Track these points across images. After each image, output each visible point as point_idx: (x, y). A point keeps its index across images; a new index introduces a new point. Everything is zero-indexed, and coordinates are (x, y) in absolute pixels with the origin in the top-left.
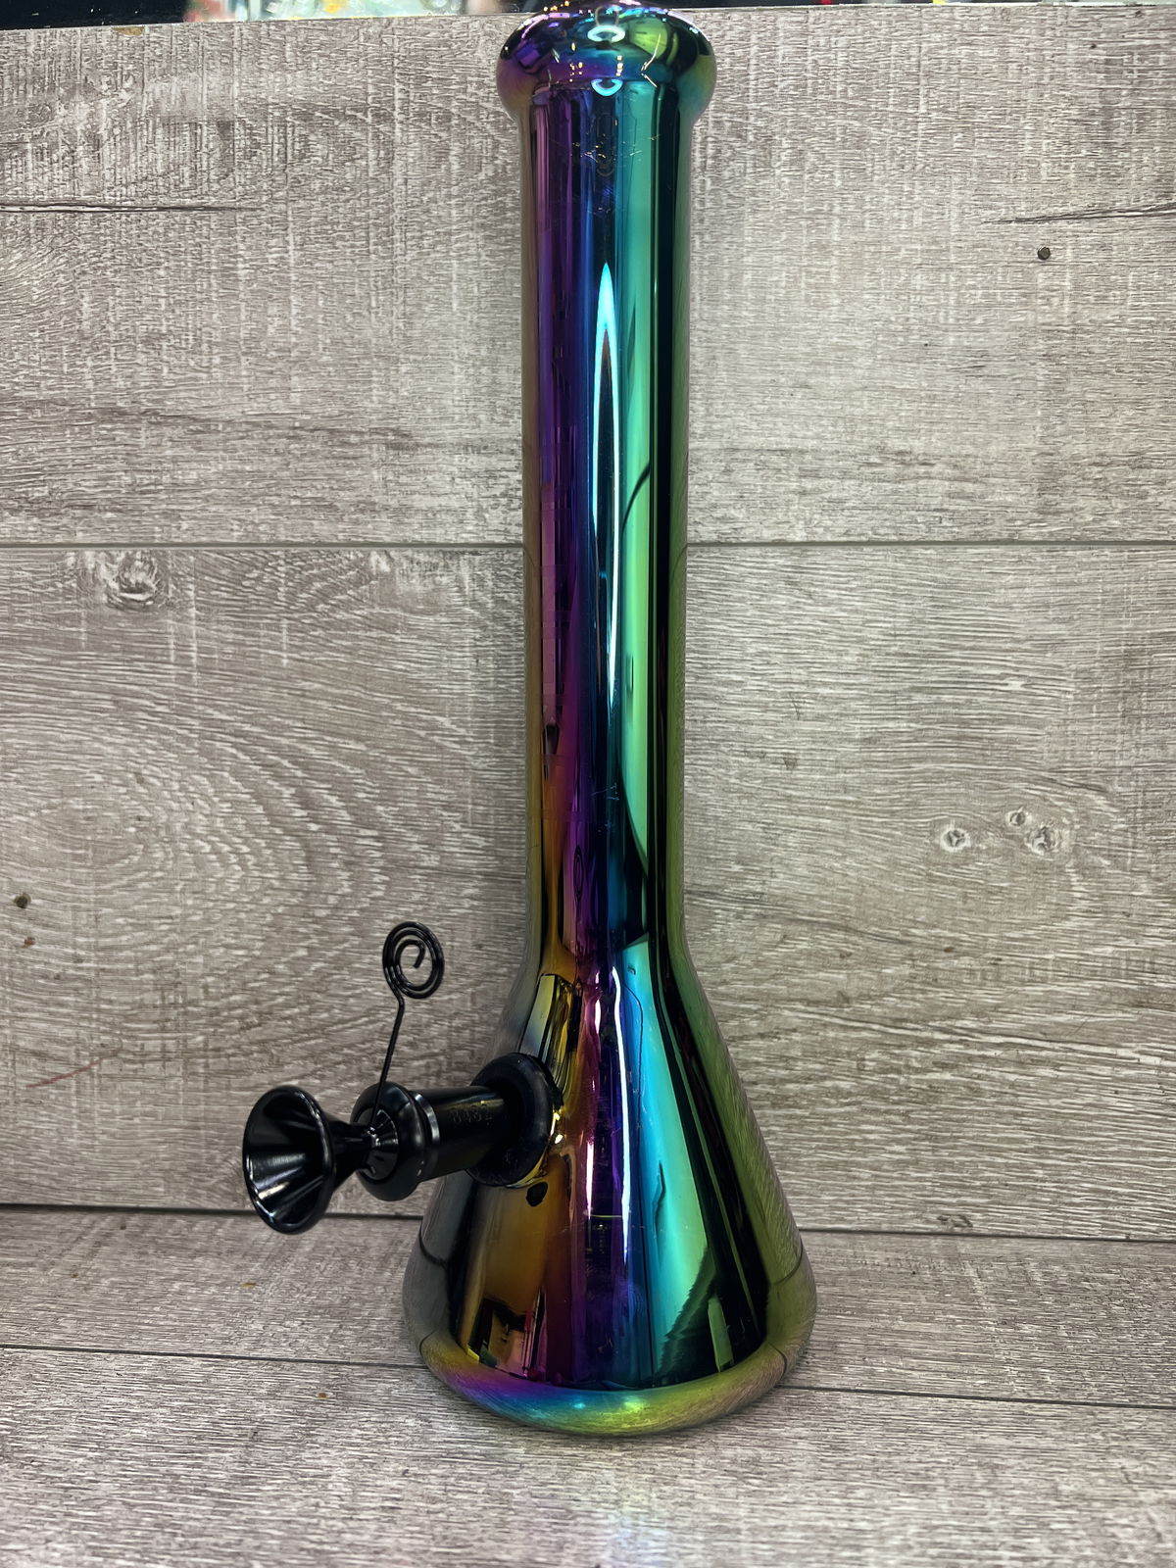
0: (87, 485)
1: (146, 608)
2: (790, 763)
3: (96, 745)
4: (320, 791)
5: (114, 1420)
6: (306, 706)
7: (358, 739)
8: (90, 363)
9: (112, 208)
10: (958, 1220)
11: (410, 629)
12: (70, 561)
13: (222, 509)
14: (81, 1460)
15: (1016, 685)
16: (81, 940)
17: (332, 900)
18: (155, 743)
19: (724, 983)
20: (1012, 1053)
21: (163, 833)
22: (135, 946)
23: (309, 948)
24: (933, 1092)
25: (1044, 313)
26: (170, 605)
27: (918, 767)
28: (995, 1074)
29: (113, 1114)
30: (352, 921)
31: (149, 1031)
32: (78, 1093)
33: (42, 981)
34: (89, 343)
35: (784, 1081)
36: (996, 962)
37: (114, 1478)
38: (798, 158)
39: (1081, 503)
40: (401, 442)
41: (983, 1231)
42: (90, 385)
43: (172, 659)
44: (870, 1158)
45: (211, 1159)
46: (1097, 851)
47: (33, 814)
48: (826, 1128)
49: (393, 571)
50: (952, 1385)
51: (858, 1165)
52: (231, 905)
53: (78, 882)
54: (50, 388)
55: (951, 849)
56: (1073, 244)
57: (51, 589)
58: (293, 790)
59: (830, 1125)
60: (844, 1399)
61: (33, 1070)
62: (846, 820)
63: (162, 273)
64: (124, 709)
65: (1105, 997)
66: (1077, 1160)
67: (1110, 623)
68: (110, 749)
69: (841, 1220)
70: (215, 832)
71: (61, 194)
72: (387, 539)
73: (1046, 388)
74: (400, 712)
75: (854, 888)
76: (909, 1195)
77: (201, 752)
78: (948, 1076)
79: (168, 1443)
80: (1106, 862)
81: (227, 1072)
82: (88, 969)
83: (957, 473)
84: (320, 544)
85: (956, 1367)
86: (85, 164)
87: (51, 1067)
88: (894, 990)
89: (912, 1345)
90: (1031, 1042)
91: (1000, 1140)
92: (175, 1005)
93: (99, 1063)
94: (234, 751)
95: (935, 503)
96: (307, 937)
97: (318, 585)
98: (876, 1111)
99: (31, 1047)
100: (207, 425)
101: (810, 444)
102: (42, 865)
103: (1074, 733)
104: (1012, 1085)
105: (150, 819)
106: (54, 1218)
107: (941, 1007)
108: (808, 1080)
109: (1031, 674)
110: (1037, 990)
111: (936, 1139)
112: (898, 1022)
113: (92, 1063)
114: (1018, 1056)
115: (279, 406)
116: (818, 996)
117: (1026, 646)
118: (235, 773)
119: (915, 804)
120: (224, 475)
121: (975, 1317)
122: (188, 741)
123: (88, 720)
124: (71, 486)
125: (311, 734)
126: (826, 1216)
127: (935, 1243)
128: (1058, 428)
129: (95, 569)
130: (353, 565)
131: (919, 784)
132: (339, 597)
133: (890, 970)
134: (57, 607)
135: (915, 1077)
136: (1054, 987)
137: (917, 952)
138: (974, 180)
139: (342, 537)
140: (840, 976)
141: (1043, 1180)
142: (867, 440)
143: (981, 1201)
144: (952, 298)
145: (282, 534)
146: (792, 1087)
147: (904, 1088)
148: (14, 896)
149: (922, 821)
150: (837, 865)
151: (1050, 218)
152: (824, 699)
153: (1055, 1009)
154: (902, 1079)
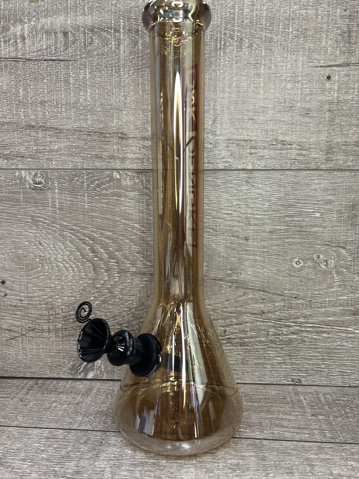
0: (22, 150)
1: (42, 189)
2: (247, 239)
3: (26, 233)
4: (98, 247)
5: (36, 452)
6: (93, 221)
7: (110, 231)
8: (22, 110)
9: (29, 60)
10: (297, 380)
11: (126, 196)
12: (17, 174)
13: (66, 158)
14: (26, 466)
15: (318, 215)
16: (22, 294)
17: (102, 282)
18: (45, 232)
19: (226, 308)
20: (314, 329)
21: (48, 261)
22: (39, 296)
23: (94, 297)
24: (290, 341)
25: (328, 96)
26: (49, 188)
27: (287, 240)
28: (310, 336)
29: (33, 349)
30: (108, 289)
31: (44, 323)
32: (22, 342)
33: (10, 307)
34: (22, 104)
35: (244, 338)
36: (310, 301)
37: (37, 472)
38: (250, 46)
39: (339, 157)
40: (123, 137)
41: (306, 384)
42: (23, 117)
43: (50, 206)
44: (270, 362)
45: (64, 362)
46: (342, 267)
47: (6, 255)
48: (257, 353)
49: (121, 178)
50: (298, 437)
51: (267, 364)
52: (70, 284)
53: (21, 276)
54: (9, 118)
55: (297, 266)
56: (338, 74)
57: (11, 183)
58: (89, 247)
59: (258, 352)
60: (265, 442)
61: (7, 335)
62: (264, 257)
63: (45, 81)
64: (35, 221)
65: (344, 312)
66: (335, 362)
67: (348, 195)
68: (30, 234)
69: (261, 381)
70: (64, 260)
71: (13, 55)
72: (119, 168)
73: (329, 121)
74: (123, 223)
75: (267, 278)
76: (282, 373)
77: (60, 235)
78: (295, 336)
79: (53, 460)
80: (345, 270)
81: (69, 335)
82: (25, 303)
83: (300, 147)
84: (97, 169)
85: (299, 431)
86: (20, 45)
87: (13, 334)
88: (278, 310)
89: (285, 423)
90: (321, 326)
91: (311, 356)
92: (52, 315)
93: (28, 333)
94: (70, 235)
95: (293, 157)
96: (94, 293)
97: (97, 182)
98: (273, 347)
99: (7, 328)
100: (60, 131)
101: (254, 138)
102: (10, 271)
103: (336, 230)
104: (315, 339)
105: (44, 257)
106: (15, 381)
107: (293, 315)
108: (252, 338)
109: (323, 211)
110: (323, 310)
111: (291, 356)
112: (279, 320)
113: (26, 333)
114: (317, 330)
115: (84, 125)
116: (255, 312)
117: (321, 203)
118: (70, 242)
119: (286, 252)
120: (66, 147)
121: (304, 413)
122: (56, 232)
123: (24, 225)
124: (17, 150)
125: (95, 230)
126: (257, 380)
127: (291, 387)
128: (332, 133)
129: (25, 177)
130: (108, 176)
131: (287, 246)
132: (103, 186)
133: (277, 304)
134: (13, 189)
135: (285, 337)
136: (328, 309)
137: (286, 298)
138: (307, 53)
139: (104, 167)
140: (262, 305)
141: (324, 368)
142: (272, 137)
143: (305, 375)
144: (299, 91)
145: (85, 166)
146: (246, 340)
147: (281, 340)
148: (1, 281)
149: (288, 257)
150: (261, 271)
151: (331, 66)
152: (257, 219)
153: (328, 316)
154: (281, 337)
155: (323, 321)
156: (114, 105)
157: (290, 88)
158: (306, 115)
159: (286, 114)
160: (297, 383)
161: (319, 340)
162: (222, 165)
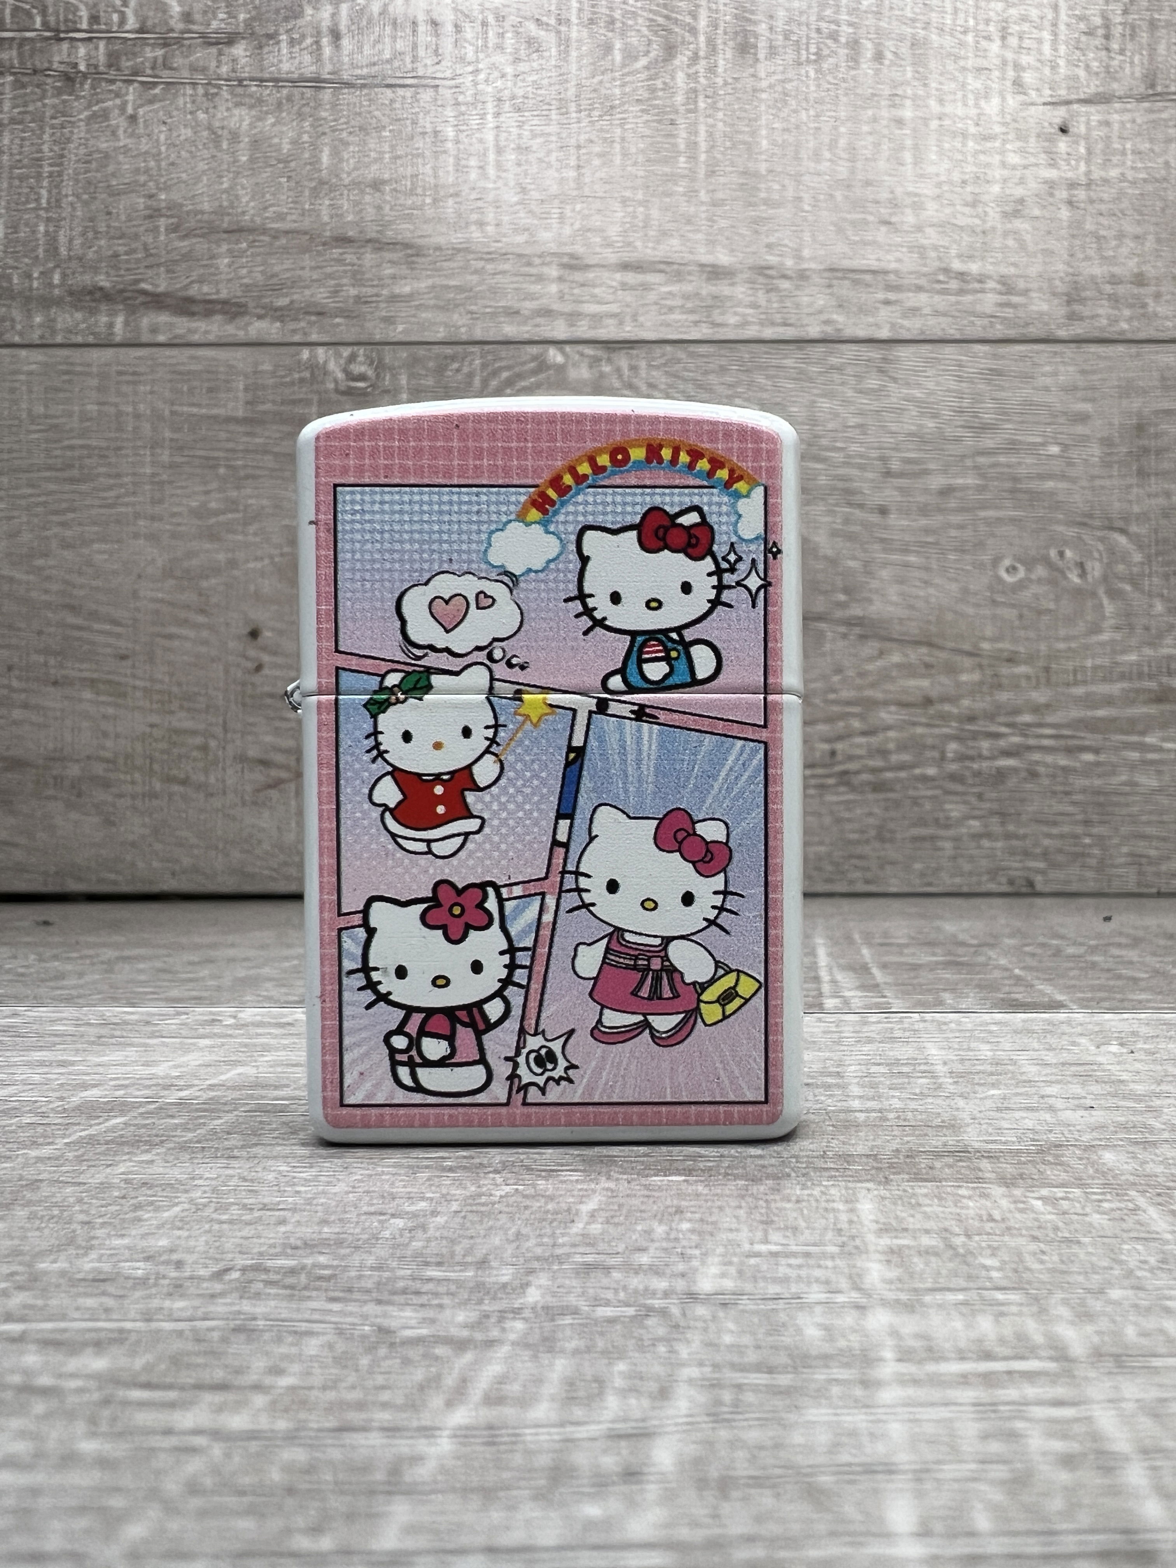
0: (321, 295)
1: (365, 394)
2: (883, 512)
8: (327, 202)
9: (349, 85)
10: (1024, 882)
12: (305, 356)
13: (430, 315)
20: (1062, 742)
25: (1066, 171)
26: (387, 392)
28: (1049, 760)
33: (269, 701)
35: (882, 770)
36: (1047, 670)
39: (1098, 311)
40: (574, 264)
41: (1045, 890)
47: (266, 561)
49: (566, 363)
54: (294, 221)
55: (1009, 579)
56: (1086, 121)
57: (289, 379)
61: (259, 776)
62: (928, 557)
66: (1116, 830)
72: (562, 338)
75: (936, 612)
76: (984, 862)
83: (1005, 288)
84: (508, 342)
87: (274, 773)
91: (1054, 814)
95: (988, 311)
99: (258, 756)
100: (420, 250)
101: (893, 266)
102: (273, 603)
103: (1101, 487)
107: (1005, 707)
108: (901, 768)
109: (1066, 442)
111: (1004, 814)
114: (1066, 744)
115: (477, 236)
116: (905, 698)
119: (981, 544)
124: (308, 297)
126: (918, 882)
128: (1080, 255)
129: (326, 362)
130: (534, 358)
131: (982, 528)
132: (523, 384)
133: (964, 678)
134: (294, 393)
135: (985, 764)
136: (1093, 688)
137: (985, 662)
138: (1011, 73)
139: (526, 336)
140: (925, 683)
141: (1090, 846)
142: (937, 264)
143: (1041, 865)
144: (997, 158)
145: (478, 335)
146: (889, 775)
147: (978, 774)
148: (248, 630)
149: (986, 558)
150: (922, 593)
151: (1068, 103)
152: (908, 461)
153: (1095, 706)
154: (975, 766)
155: (1081, 721)
156: (554, 189)
157: (977, 153)
158: (1016, 214)
159: (967, 210)
160: (1024, 890)
161: (1075, 770)
162: (818, 329)
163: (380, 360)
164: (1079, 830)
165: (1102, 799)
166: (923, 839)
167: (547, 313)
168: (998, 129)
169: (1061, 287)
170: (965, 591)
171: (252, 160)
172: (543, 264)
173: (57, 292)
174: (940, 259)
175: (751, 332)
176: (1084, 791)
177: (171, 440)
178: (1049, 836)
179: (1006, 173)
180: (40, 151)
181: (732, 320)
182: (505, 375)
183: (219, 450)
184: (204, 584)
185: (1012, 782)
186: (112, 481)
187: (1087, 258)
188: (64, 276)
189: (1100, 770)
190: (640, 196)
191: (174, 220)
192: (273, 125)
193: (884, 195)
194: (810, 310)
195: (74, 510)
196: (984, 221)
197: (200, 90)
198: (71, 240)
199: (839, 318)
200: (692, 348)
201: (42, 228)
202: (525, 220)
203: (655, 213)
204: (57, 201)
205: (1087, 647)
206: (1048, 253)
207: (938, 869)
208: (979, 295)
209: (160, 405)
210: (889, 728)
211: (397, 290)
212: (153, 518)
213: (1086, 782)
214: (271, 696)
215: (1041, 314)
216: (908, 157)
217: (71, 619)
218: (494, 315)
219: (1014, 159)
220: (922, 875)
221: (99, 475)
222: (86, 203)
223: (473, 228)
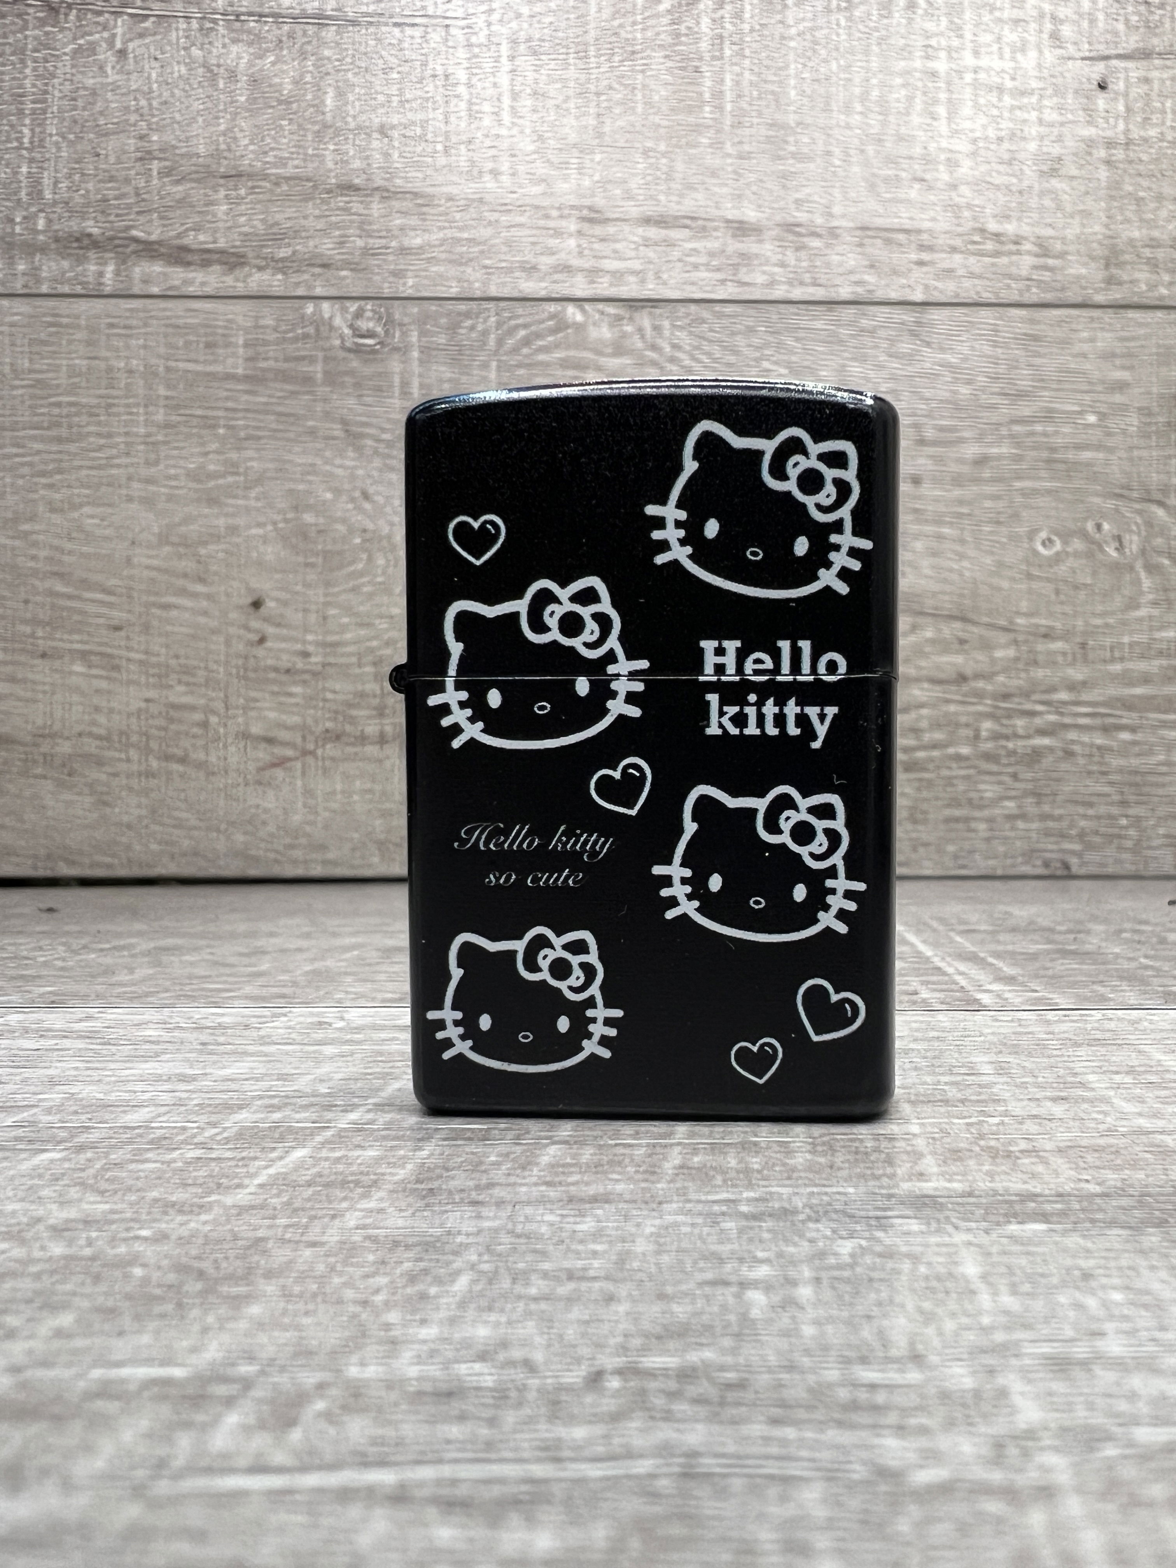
0: (327, 247)
1: (374, 352)
2: (916, 481)
3: (328, 468)
8: (331, 147)
9: (353, 22)
10: (1059, 864)
12: (310, 310)
13: (442, 269)
15: (1092, 418)
16: (310, 637)
20: (1098, 721)
21: (385, 543)
22: (357, 642)
24: (1036, 754)
25: (1104, 129)
26: (396, 349)
27: (1018, 484)
28: (1086, 739)
29: (334, 793)
32: (304, 773)
33: (273, 675)
34: (331, 130)
36: (1083, 645)
39: (1138, 275)
40: (594, 217)
41: (1080, 873)
42: (330, 165)
43: (397, 394)
44: (986, 813)
46: (1160, 553)
47: (269, 527)
49: (586, 321)
53: (308, 586)
54: (297, 167)
55: (1045, 552)
56: (1125, 77)
57: (292, 334)
61: (263, 754)
62: (961, 529)
63: (395, 76)
64: (353, 436)
67: (1164, 371)
68: (340, 472)
69: (964, 867)
72: (582, 295)
73: (1108, 187)
75: (970, 586)
76: (1019, 843)
78: (1046, 741)
80: (1166, 562)
82: (316, 663)
83: (1041, 250)
84: (525, 299)
87: (279, 751)
88: (1002, 670)
90: (1112, 711)
93: (323, 746)
95: (1024, 273)
98: (990, 773)
99: (262, 733)
100: (431, 200)
101: (927, 225)
102: (276, 571)
103: (1138, 457)
104: (1099, 748)
105: (374, 532)
107: (1040, 684)
108: (934, 746)
109: (1104, 411)
110: (1117, 668)
112: (1006, 697)
113: (317, 747)
114: (1103, 723)
115: (491, 186)
116: (940, 676)
117: (1100, 388)
119: (1016, 515)
120: (444, 241)
123: (322, 446)
124: (312, 248)
126: (951, 865)
128: (1118, 217)
129: (331, 318)
130: (552, 317)
131: (1019, 499)
132: (541, 343)
133: (999, 654)
134: (298, 349)
135: (1021, 743)
136: (1130, 665)
137: (1021, 638)
138: (1048, 26)
139: (543, 294)
140: (959, 659)
141: (1126, 828)
142: (971, 224)
143: (1077, 847)
144: (1034, 115)
145: (493, 291)
146: (921, 754)
147: (1012, 753)
148: (249, 600)
149: (1022, 530)
150: (956, 567)
151: (1107, 58)
152: (942, 429)
153: (1131, 684)
154: (1010, 745)
155: (1118, 699)
156: (573, 137)
157: (1012, 108)
158: (1053, 172)
159: (1002, 168)
160: (1059, 873)
161: (1110, 749)
162: (849, 289)
163: (389, 315)
164: (1115, 811)
165: (1138, 779)
166: (957, 820)
167: (567, 269)
168: (1034, 84)
169: (1099, 252)
170: (1000, 564)
171: (252, 100)
172: (561, 217)
173: (41, 237)
174: (975, 219)
175: (779, 293)
176: (1121, 771)
177: (167, 398)
178: (1085, 817)
179: (1042, 129)
180: (21, 86)
181: (760, 279)
182: (522, 333)
183: (219, 408)
184: (203, 551)
185: (1047, 761)
186: (102, 441)
187: (1127, 221)
188: (49, 221)
189: (1137, 749)
190: (662, 147)
191: (167, 163)
192: (273, 64)
193: (918, 151)
194: (840, 270)
195: (60, 471)
196: (1020, 180)
197: (195, 25)
198: (56, 183)
199: (870, 278)
200: (718, 308)
201: (24, 169)
202: (541, 169)
203: (680, 166)
204: (41, 141)
205: (1124, 623)
206: (1086, 214)
207: (972, 852)
208: (1014, 258)
209: (153, 361)
210: (922, 706)
211: (406, 242)
212: (149, 481)
213: (1122, 762)
214: (276, 670)
215: (1079, 277)
216: (942, 110)
217: (60, 588)
218: (510, 270)
219: (1051, 116)
220: (956, 857)
221: (89, 434)
222: (71, 143)
223: (487, 177)
